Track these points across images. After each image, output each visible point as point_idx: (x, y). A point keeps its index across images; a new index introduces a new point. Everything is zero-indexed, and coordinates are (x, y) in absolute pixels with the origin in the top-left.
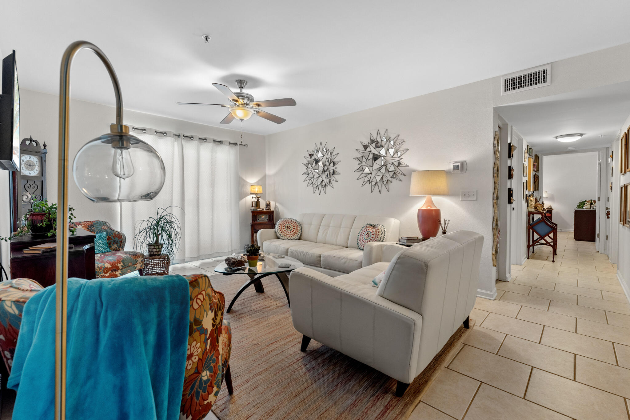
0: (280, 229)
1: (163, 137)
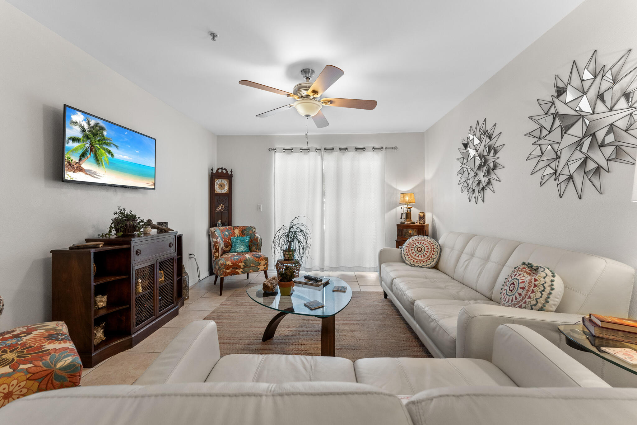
0: (407, 249)
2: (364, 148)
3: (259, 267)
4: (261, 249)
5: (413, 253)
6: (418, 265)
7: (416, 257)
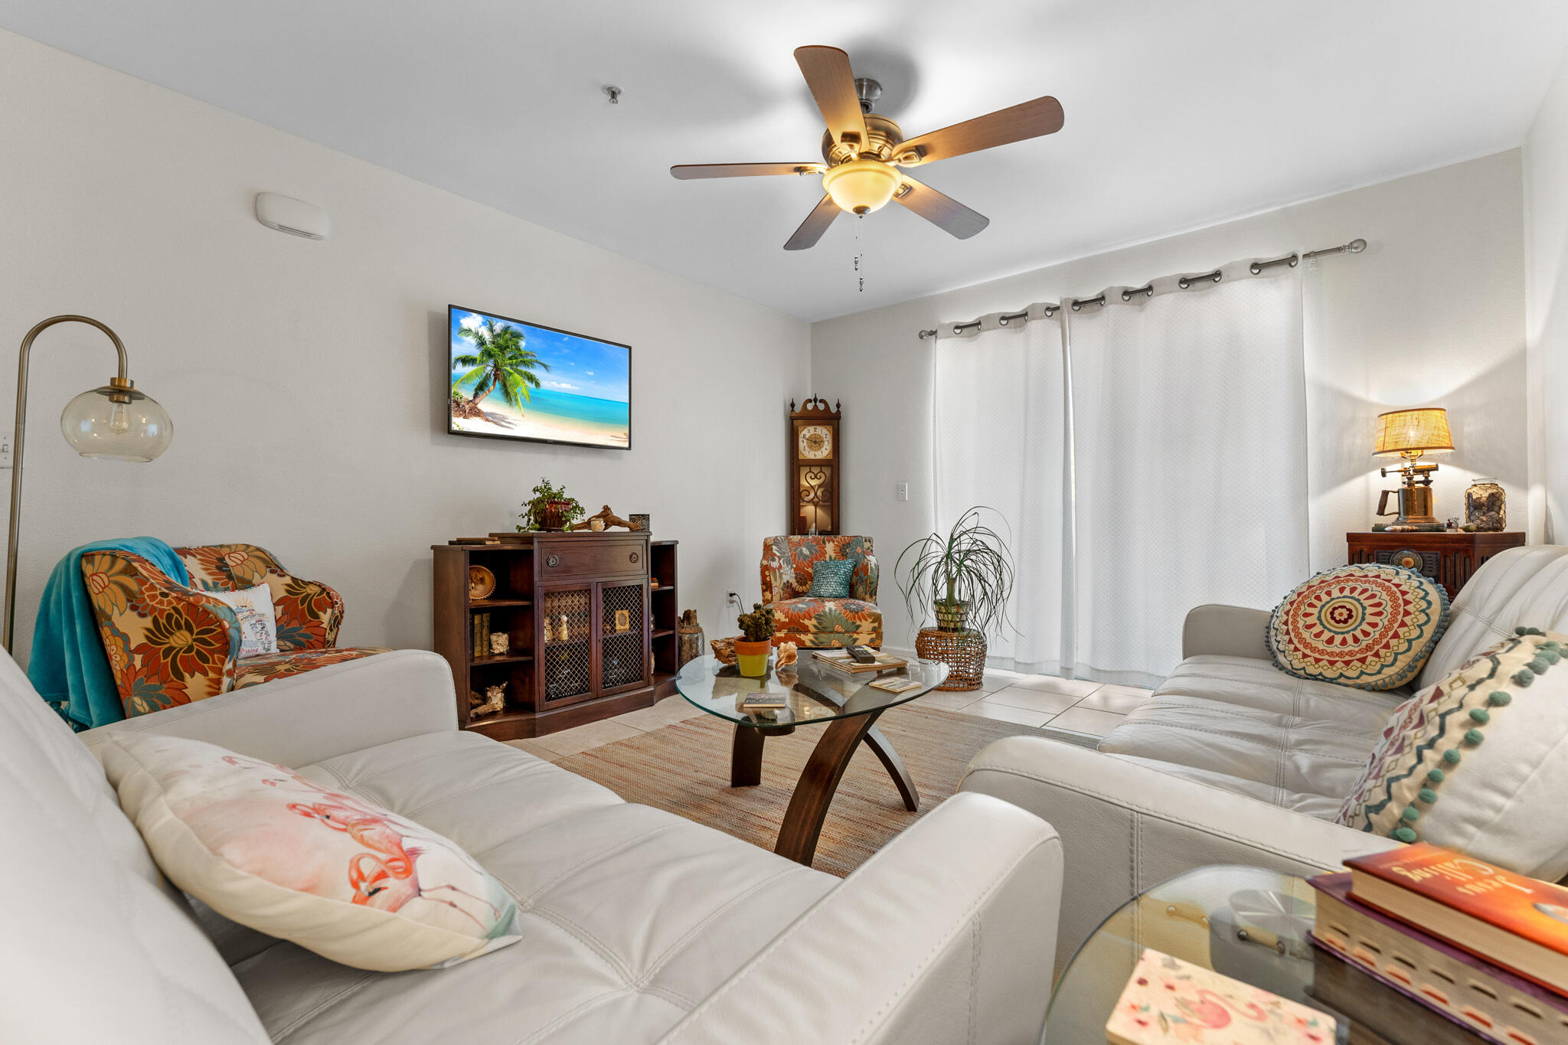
0: (1287, 613)
1: (998, 328)
2: (1218, 274)
3: (855, 636)
4: (875, 595)
5: (1309, 627)
6: (1321, 674)
7: (1320, 645)
